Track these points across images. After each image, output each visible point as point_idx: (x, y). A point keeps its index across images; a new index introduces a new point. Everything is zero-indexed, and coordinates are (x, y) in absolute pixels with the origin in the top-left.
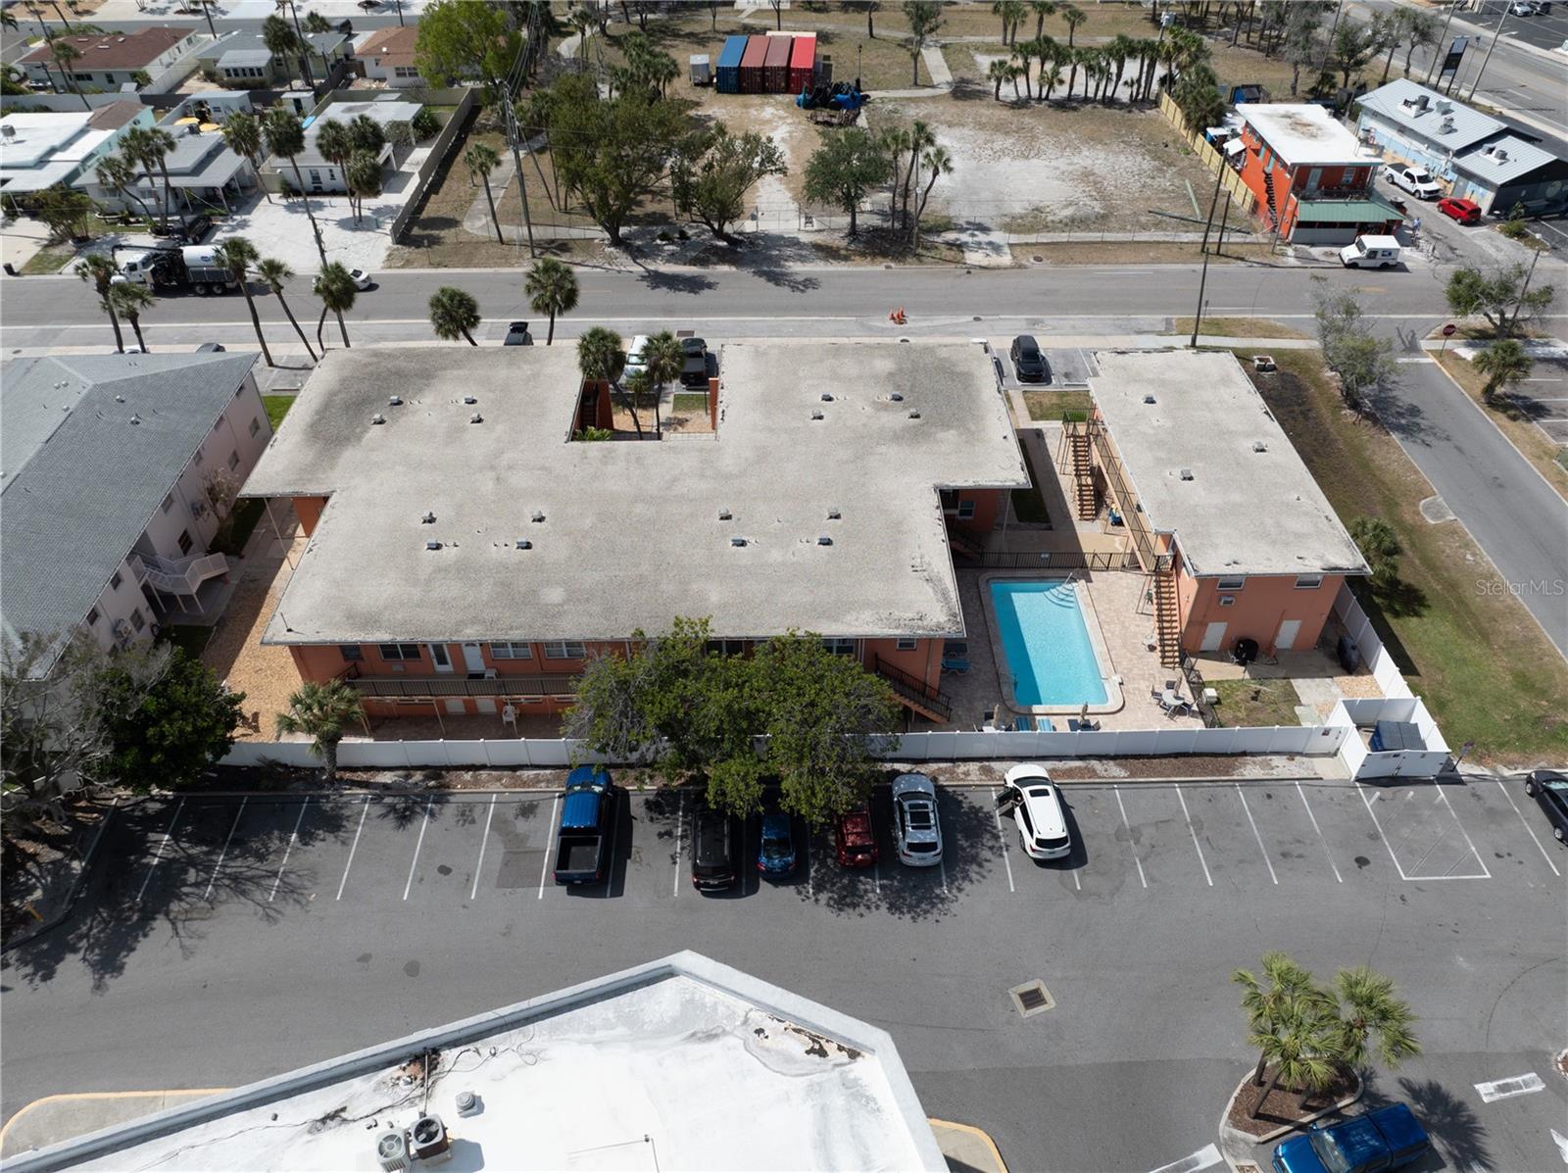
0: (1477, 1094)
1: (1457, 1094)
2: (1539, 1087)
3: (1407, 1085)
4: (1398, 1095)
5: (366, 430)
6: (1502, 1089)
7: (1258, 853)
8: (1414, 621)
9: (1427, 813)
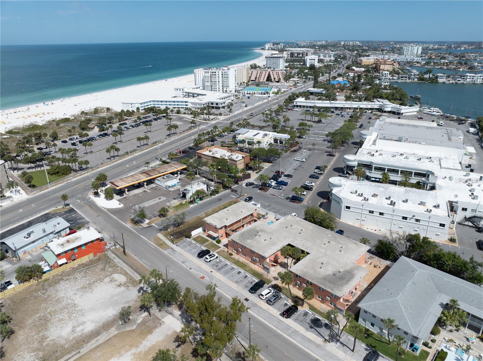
5: (343, 272)
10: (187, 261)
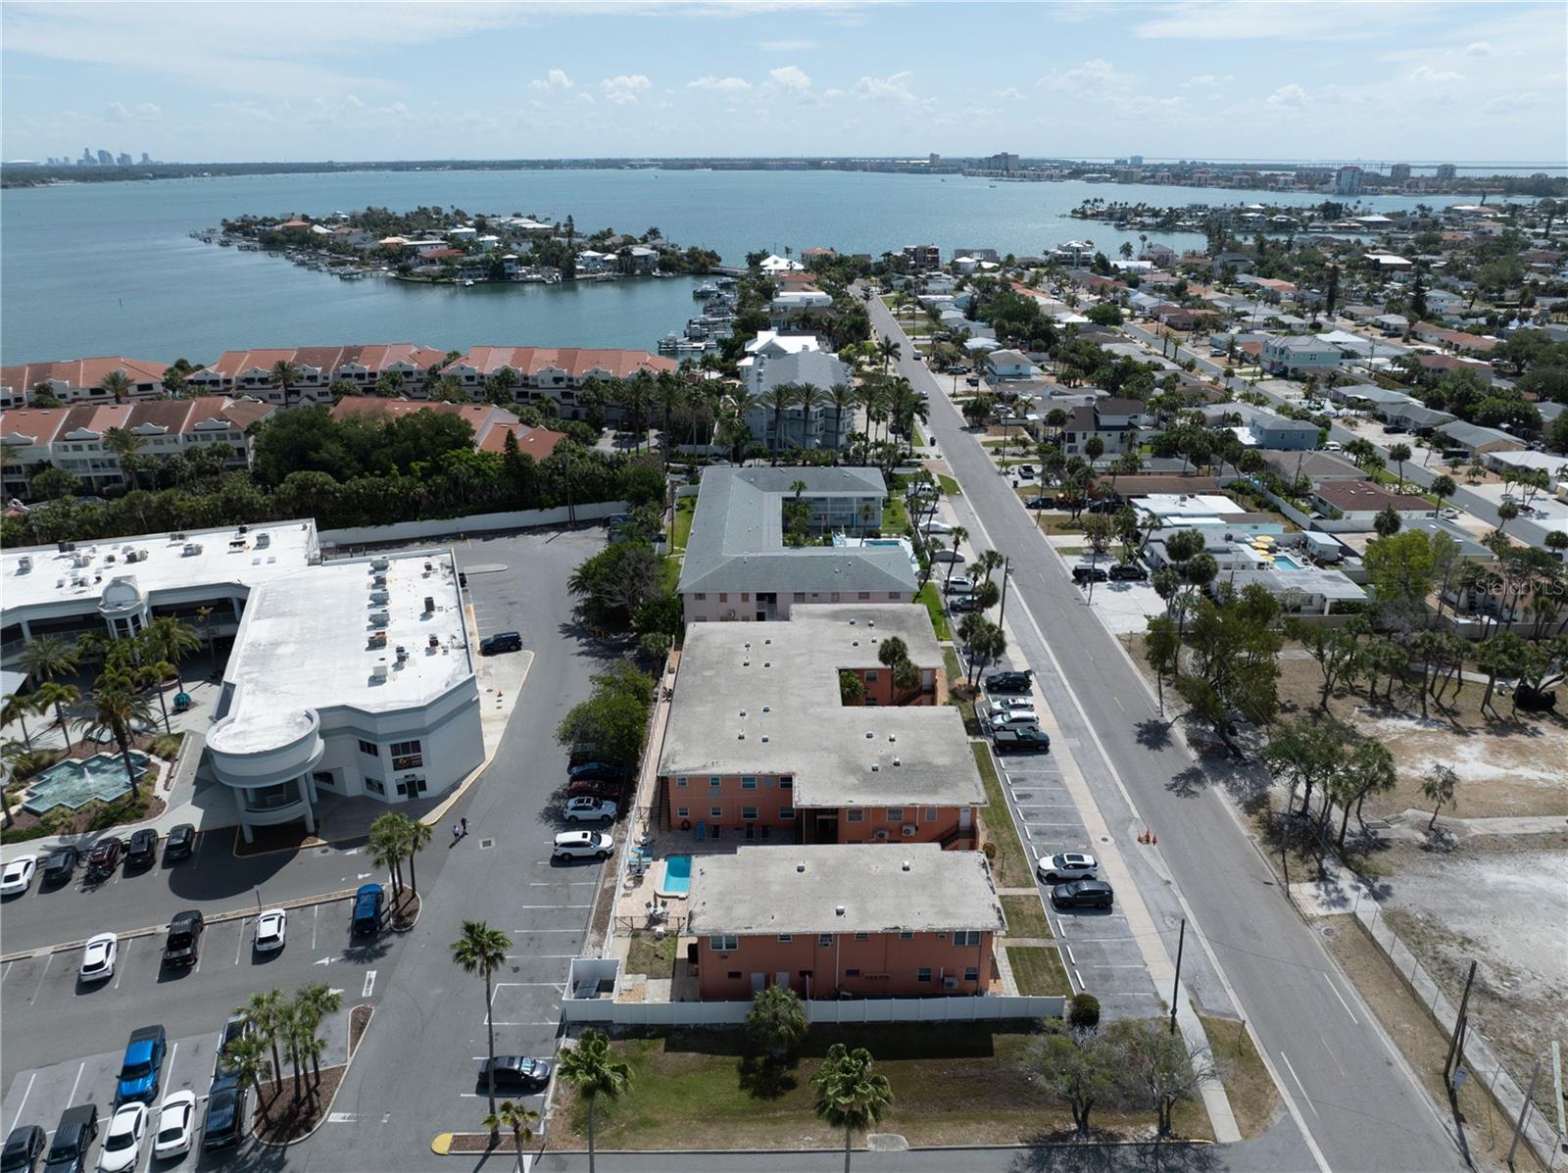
0: (373, 970)
1: (376, 962)
2: (364, 994)
3: (390, 946)
4: (384, 942)
6: (370, 981)
7: (537, 928)
8: (737, 1082)
9: (540, 1011)
10: (1163, 914)
